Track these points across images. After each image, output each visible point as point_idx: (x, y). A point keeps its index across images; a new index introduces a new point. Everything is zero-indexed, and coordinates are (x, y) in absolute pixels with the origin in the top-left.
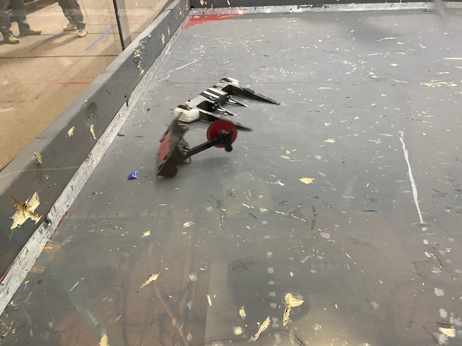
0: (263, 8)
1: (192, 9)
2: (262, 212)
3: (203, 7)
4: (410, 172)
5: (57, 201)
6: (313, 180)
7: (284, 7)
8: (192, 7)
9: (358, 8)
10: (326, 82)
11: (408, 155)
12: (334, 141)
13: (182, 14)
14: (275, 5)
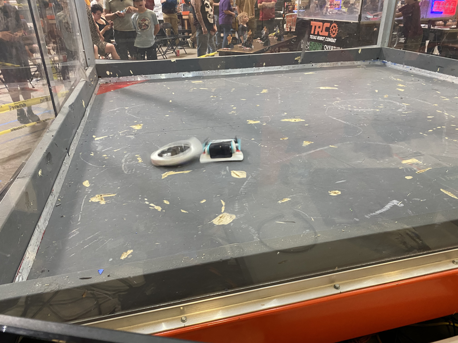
0: (161, 75)
3: (110, 76)
5: (39, 221)
7: (178, 73)
8: (99, 77)
9: (235, 72)
13: (93, 83)
14: (170, 73)
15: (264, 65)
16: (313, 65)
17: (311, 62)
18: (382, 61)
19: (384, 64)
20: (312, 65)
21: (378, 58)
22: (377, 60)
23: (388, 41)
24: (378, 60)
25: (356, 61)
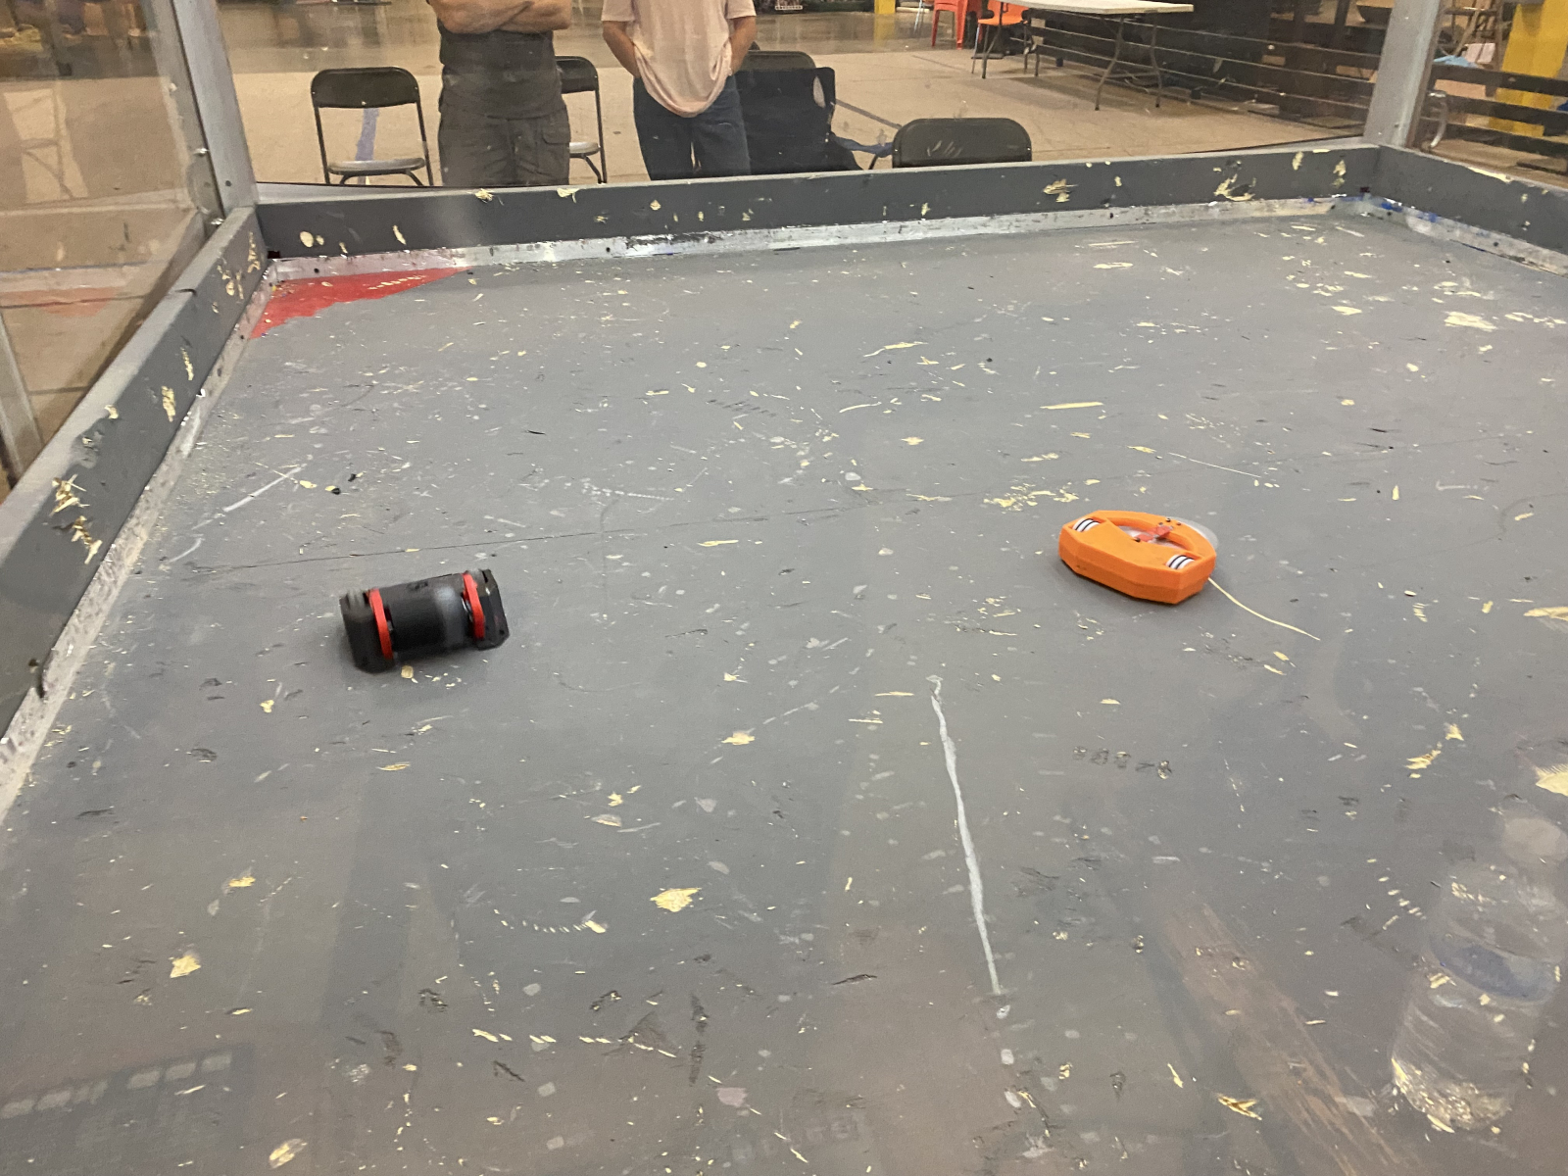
1: (275, 260)
2: (539, 1049)
3: (314, 251)
4: (962, 820)
6: (692, 896)
7: (584, 243)
8: (272, 255)
9: (809, 238)
10: (725, 520)
11: (954, 758)
12: (752, 739)
13: (237, 292)
14: (555, 240)
15: (924, 212)
16: (1112, 216)
17: (1106, 201)
18: (1380, 200)
19: (1389, 214)
20: (1109, 215)
21: (1365, 190)
22: (1362, 196)
23: (1409, 121)
24: (1367, 195)
25: (1283, 201)
